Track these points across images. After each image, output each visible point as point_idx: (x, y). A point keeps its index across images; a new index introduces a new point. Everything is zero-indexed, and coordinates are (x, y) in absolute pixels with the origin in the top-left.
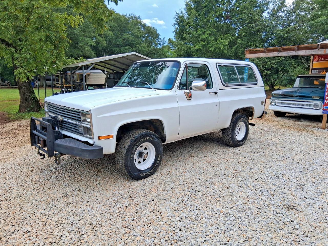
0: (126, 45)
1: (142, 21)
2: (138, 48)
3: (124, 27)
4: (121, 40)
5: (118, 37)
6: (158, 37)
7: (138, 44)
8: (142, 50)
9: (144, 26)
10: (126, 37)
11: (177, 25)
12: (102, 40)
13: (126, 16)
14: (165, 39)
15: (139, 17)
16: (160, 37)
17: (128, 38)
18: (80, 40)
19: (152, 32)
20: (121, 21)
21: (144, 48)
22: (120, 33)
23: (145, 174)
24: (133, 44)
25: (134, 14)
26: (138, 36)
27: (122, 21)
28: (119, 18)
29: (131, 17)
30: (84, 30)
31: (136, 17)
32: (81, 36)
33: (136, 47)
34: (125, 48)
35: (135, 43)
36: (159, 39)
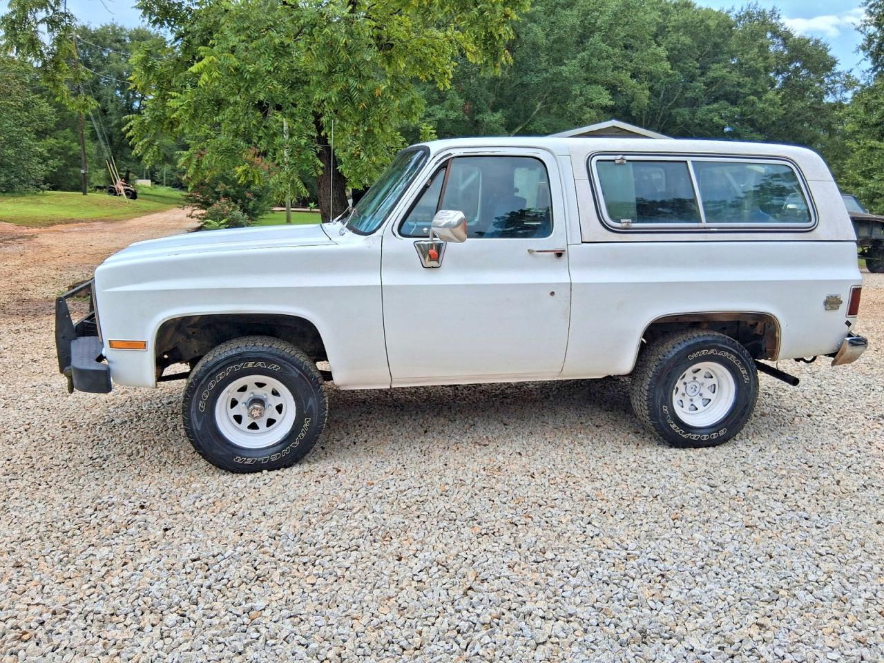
0: (716, 100)
1: (782, 25)
2: (753, 104)
3: (716, 45)
4: (699, 84)
5: (692, 78)
6: (829, 70)
7: (755, 93)
8: (763, 110)
9: (786, 37)
10: (718, 73)
11: (872, 27)
12: (639, 87)
13: (730, 14)
14: (852, 74)
15: (773, 12)
16: (838, 68)
17: (723, 78)
18: (574, 92)
19: (809, 55)
20: (708, 28)
21: (772, 103)
22: (698, 65)
23: (249, 461)
24: (737, 95)
25: (757, 4)
26: (758, 71)
27: (709, 30)
28: (702, 21)
29: (747, 13)
30: (588, 64)
31: (764, 12)
32: (577, 82)
33: (746, 103)
34: (711, 107)
35: (745, 90)
36: (833, 74)
